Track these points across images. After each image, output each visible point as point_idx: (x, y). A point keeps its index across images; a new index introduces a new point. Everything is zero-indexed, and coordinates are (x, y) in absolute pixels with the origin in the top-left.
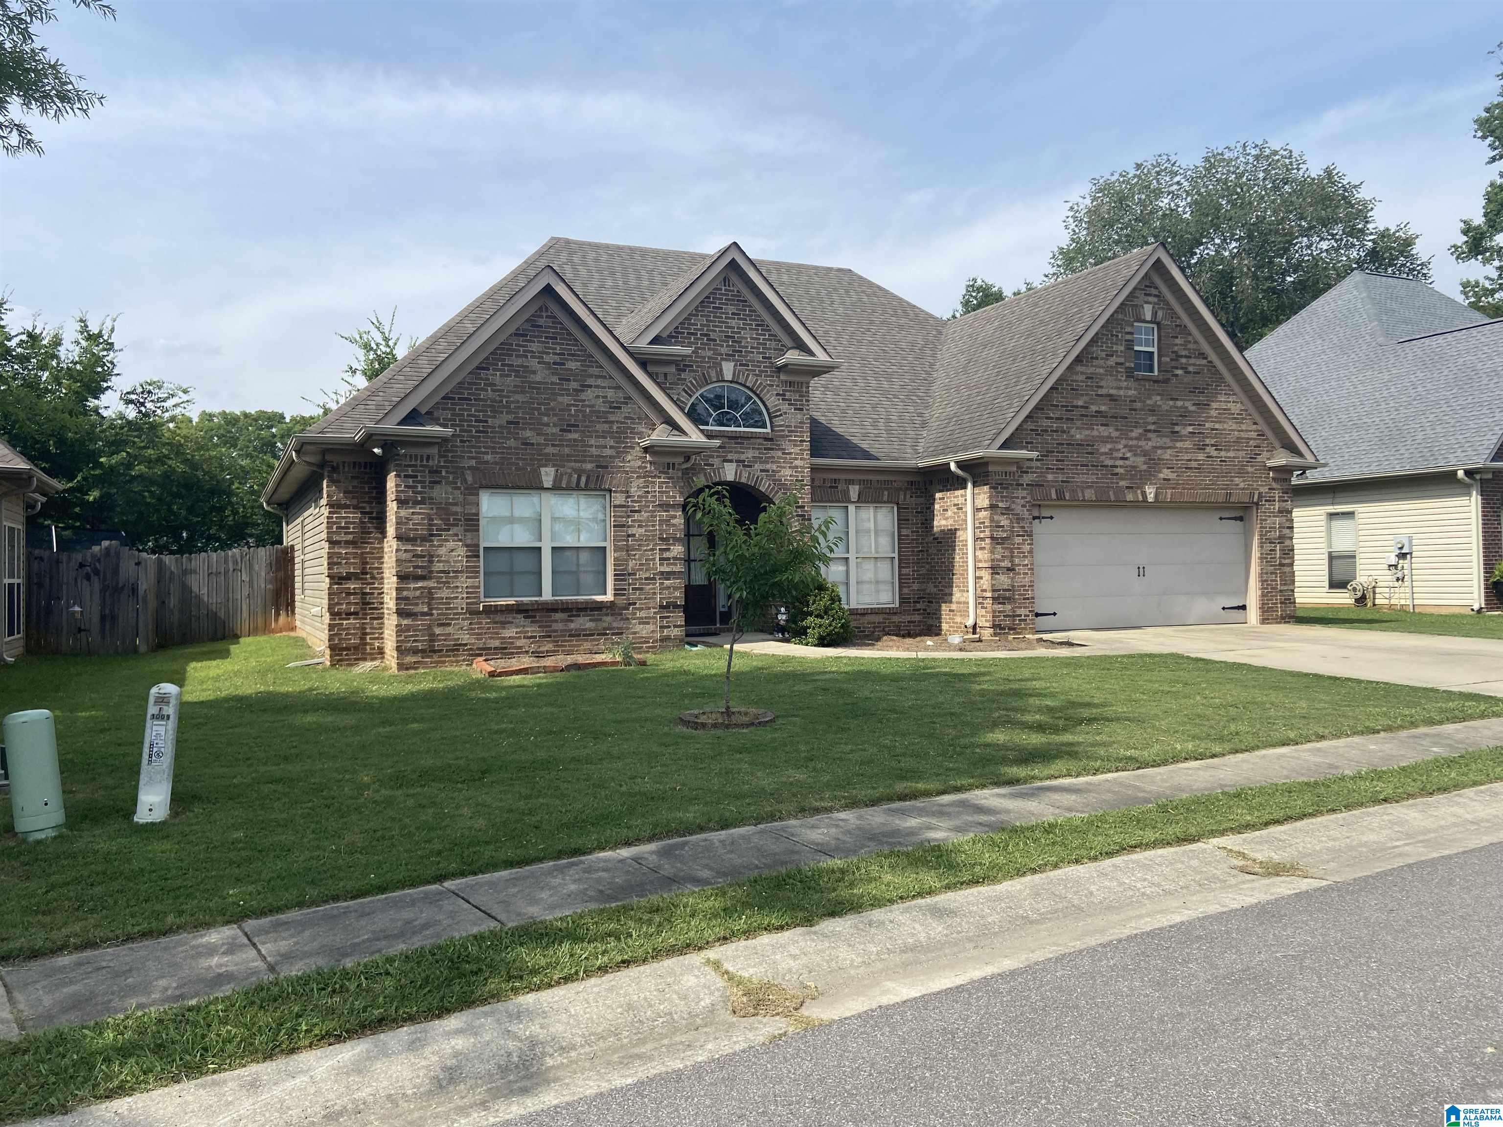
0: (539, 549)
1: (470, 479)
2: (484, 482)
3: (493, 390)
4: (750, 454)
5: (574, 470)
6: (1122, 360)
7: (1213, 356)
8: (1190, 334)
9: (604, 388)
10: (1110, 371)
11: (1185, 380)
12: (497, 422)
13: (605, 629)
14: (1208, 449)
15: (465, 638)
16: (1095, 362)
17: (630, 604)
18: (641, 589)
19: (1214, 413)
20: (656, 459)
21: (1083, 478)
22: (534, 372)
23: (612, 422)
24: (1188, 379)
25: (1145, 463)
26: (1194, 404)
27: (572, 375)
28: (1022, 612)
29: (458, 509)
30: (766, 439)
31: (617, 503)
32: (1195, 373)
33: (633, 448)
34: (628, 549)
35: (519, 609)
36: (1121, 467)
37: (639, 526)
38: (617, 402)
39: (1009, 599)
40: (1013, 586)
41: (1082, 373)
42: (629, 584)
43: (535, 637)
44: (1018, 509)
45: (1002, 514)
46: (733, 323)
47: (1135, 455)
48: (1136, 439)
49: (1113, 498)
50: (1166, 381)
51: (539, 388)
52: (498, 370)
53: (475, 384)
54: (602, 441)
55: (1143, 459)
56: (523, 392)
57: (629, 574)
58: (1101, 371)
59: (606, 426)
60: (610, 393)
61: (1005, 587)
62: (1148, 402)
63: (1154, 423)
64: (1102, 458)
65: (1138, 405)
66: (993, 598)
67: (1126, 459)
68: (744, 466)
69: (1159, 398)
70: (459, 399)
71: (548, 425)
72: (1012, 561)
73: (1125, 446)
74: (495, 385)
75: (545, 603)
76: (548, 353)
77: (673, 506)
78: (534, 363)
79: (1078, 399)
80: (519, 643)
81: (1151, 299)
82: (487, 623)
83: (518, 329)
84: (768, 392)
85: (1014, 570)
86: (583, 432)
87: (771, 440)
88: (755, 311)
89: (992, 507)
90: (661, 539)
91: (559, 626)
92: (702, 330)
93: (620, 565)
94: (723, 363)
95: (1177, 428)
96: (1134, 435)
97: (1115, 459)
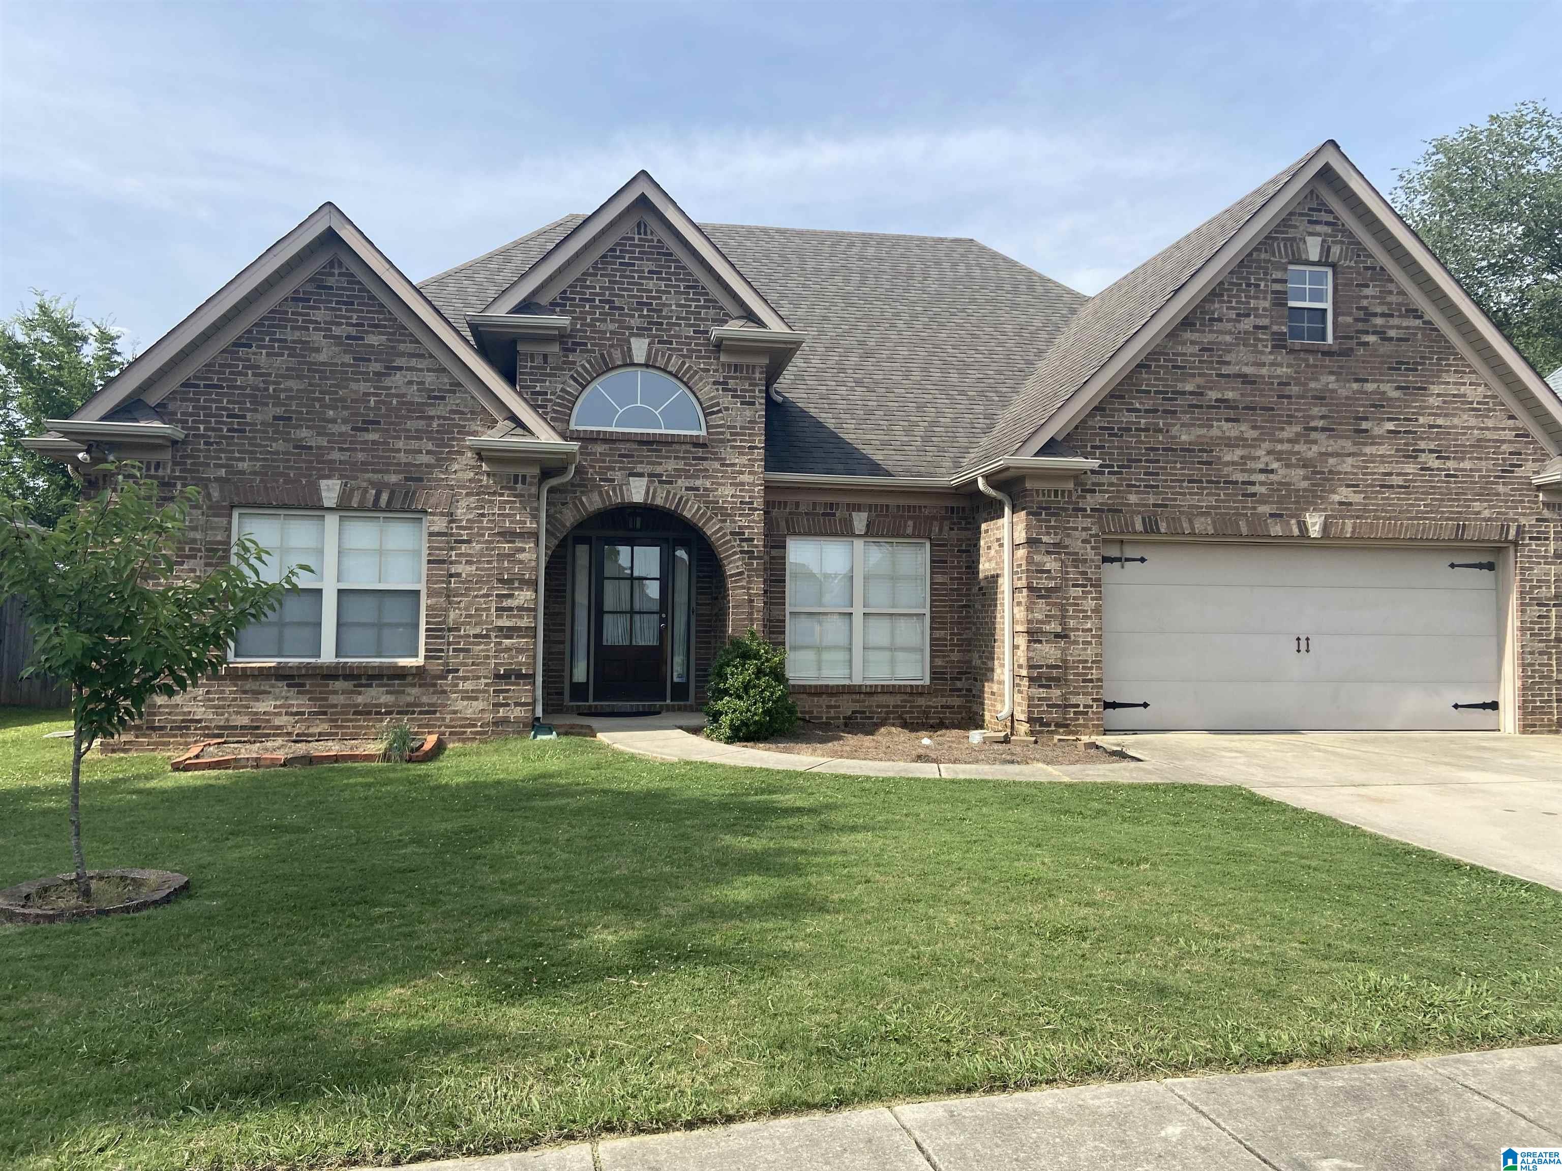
0: (319, 591)
1: (216, 495)
2: (236, 499)
3: (254, 375)
4: (671, 465)
5: (372, 483)
6: (1265, 322)
7: (1431, 313)
8: (1391, 281)
9: (421, 370)
10: (1242, 339)
11: (1382, 350)
12: (259, 417)
13: (409, 705)
14: (1423, 457)
15: (200, 712)
16: (1217, 326)
17: (449, 671)
18: (467, 651)
19: (1433, 401)
20: (497, 469)
21: (1194, 500)
22: (318, 350)
23: (431, 418)
24: (1387, 348)
25: (1305, 478)
26: (1398, 388)
27: (372, 353)
28: (1081, 700)
29: (198, 536)
30: (696, 445)
31: (435, 529)
32: (1400, 340)
33: (462, 453)
34: (449, 595)
35: (281, 674)
36: (1262, 484)
37: (467, 562)
38: (440, 390)
39: (1057, 679)
40: (1065, 661)
41: (1193, 343)
42: (449, 644)
43: (303, 713)
44: (1075, 544)
45: (1048, 553)
46: (651, 285)
47: (1288, 466)
48: (1290, 441)
49: (1244, 530)
50: (1347, 353)
51: (324, 371)
52: (263, 347)
53: (230, 366)
54: (414, 444)
55: (1301, 472)
56: (299, 377)
57: (450, 630)
58: (1228, 338)
59: (423, 423)
60: (430, 378)
61: (1051, 662)
62: (1312, 385)
63: (1322, 417)
64: (1227, 470)
65: (1295, 389)
66: (1031, 679)
67: (1272, 471)
68: (660, 482)
69: (1332, 378)
70: (206, 386)
71: (334, 421)
72: (1063, 624)
73: (1269, 453)
74: (258, 367)
75: (321, 667)
76: (339, 324)
77: (521, 535)
78: (317, 338)
79: (1183, 381)
80: (277, 722)
81: (1318, 228)
82: (231, 692)
83: (295, 292)
84: (701, 379)
85: (1066, 636)
86: (387, 430)
87: (704, 445)
88: (684, 268)
89: (1031, 542)
90: (502, 581)
91: (340, 699)
92: (603, 295)
93: (436, 616)
94: (632, 340)
95: (1364, 425)
96: (1285, 435)
97: (1252, 471)
